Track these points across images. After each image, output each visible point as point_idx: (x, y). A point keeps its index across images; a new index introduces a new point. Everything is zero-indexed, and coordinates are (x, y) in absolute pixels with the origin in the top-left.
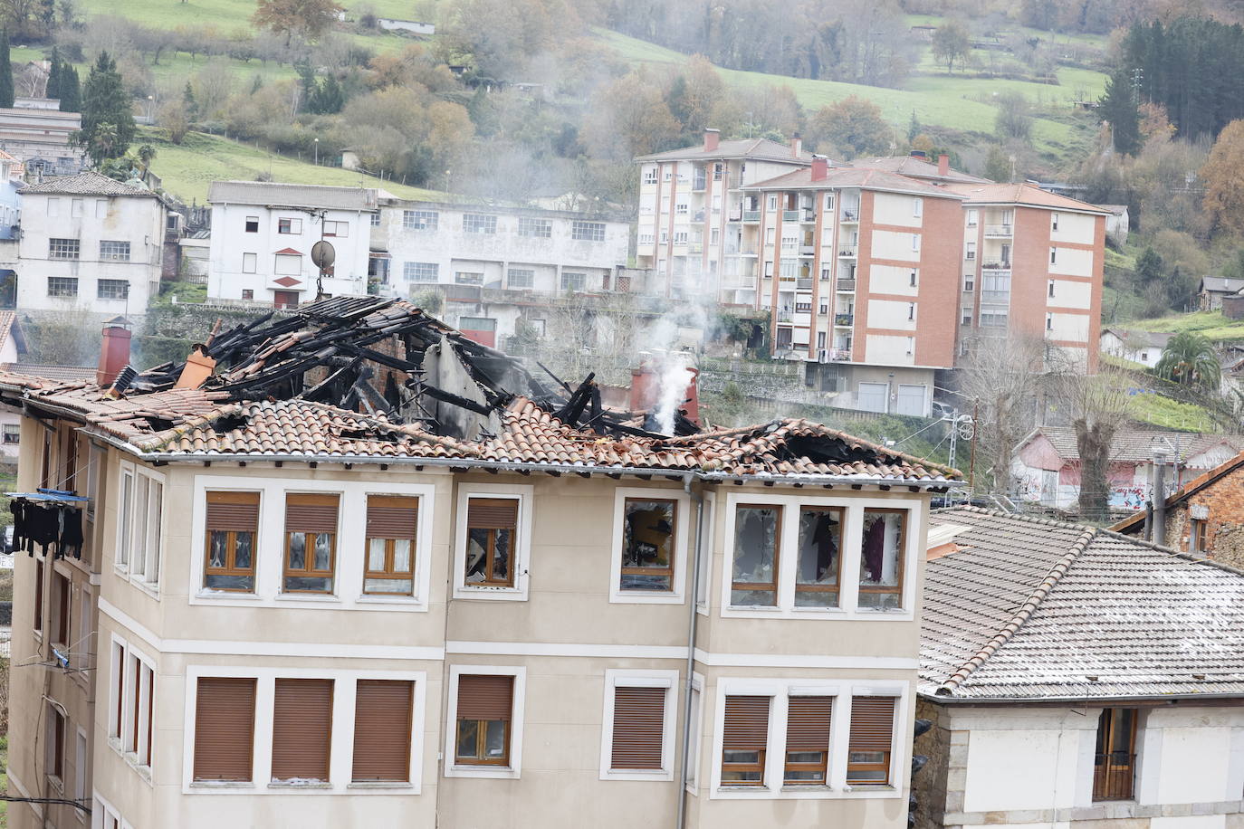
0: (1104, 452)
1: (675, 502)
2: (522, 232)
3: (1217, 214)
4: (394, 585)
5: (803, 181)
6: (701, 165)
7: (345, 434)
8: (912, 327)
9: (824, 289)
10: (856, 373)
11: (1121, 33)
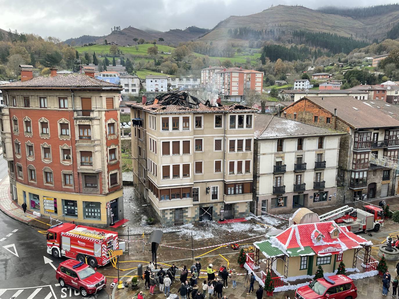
0: (265, 105)
1: (221, 116)
2: (187, 80)
3: (276, 72)
4: (187, 128)
5: (223, 71)
6: (209, 70)
7: (179, 109)
8: (238, 90)
9: (226, 86)
10: (231, 97)
11: (262, 48)
